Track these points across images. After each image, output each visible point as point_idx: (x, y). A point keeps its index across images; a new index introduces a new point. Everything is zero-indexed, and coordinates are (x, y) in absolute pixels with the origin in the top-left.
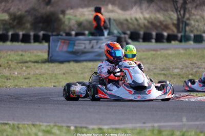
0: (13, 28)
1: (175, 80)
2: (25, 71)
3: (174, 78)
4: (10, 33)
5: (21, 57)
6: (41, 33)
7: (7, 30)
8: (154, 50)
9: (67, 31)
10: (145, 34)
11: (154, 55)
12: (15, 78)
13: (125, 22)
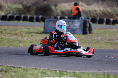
0: (24, 13)
1: (117, 46)
2: (30, 38)
3: (116, 45)
4: (22, 16)
5: (28, 30)
6: (40, 17)
7: (21, 14)
8: (105, 29)
9: (55, 16)
10: (100, 19)
11: (105, 31)
12: (24, 42)
13: (89, 12)
